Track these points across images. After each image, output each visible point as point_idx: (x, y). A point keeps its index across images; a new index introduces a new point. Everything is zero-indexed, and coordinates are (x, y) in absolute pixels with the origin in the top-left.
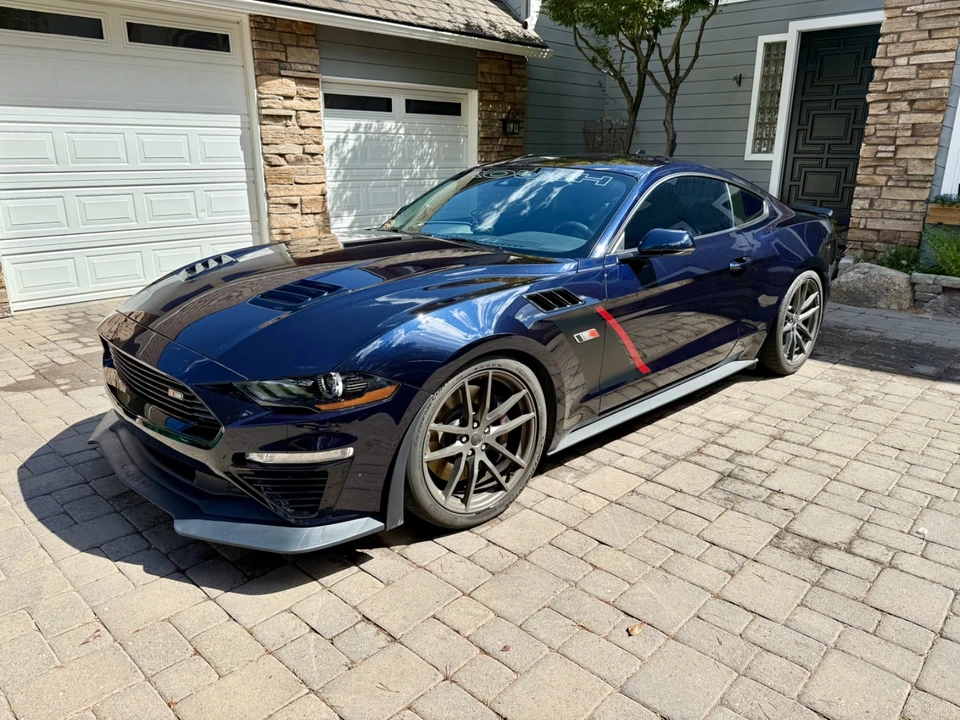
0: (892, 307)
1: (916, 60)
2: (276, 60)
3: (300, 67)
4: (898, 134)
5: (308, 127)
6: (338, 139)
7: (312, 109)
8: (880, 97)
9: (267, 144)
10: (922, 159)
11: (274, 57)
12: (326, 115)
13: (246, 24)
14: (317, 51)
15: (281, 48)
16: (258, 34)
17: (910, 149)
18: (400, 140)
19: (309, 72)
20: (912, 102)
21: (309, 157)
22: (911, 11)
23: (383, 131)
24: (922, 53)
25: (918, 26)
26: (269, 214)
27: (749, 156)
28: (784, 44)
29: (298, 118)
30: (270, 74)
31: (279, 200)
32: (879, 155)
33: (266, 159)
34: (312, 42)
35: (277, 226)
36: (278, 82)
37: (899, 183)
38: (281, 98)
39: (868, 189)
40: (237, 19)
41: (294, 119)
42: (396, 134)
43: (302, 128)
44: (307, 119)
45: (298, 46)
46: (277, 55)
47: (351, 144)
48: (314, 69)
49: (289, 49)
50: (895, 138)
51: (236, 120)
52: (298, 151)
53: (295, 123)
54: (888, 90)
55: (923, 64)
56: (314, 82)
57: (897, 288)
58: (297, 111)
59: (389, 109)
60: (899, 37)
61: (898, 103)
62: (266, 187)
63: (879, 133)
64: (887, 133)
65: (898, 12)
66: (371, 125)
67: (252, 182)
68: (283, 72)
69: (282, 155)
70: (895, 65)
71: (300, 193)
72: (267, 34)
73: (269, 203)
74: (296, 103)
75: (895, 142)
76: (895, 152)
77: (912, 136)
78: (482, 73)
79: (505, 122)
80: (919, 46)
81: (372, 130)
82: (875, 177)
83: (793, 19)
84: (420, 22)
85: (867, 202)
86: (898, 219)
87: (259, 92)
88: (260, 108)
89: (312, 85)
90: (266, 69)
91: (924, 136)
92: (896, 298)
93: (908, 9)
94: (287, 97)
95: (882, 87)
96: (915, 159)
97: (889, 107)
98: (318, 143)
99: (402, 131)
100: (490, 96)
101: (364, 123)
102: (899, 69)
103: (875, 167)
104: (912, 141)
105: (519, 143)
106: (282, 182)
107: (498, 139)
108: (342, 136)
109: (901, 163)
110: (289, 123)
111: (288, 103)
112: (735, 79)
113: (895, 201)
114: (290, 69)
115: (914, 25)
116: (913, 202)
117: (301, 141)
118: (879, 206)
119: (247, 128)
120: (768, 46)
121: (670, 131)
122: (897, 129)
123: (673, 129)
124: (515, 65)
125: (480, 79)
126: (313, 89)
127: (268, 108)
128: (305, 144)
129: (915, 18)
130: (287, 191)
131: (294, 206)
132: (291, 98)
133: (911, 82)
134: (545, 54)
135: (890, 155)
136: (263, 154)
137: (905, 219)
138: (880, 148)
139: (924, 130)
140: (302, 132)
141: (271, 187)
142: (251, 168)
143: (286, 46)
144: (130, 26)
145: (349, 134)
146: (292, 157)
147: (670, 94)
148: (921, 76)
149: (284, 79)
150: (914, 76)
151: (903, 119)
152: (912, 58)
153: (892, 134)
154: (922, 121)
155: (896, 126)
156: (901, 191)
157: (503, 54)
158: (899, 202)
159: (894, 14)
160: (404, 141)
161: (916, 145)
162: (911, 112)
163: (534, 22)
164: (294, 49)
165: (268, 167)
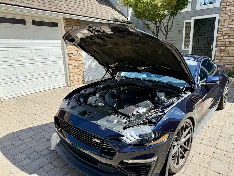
0: (232, 87)
1: (229, 26)
2: (70, 29)
4: (226, 44)
8: (221, 35)
9: (68, 51)
10: (232, 50)
13: (62, 20)
15: (71, 26)
16: (65, 23)
17: (229, 47)
20: (229, 36)
21: (79, 54)
22: (228, 15)
24: (231, 24)
25: (229, 18)
26: (69, 69)
27: (183, 49)
28: (190, 22)
31: (72, 65)
32: (221, 49)
33: (68, 55)
34: (79, 24)
35: (71, 72)
37: (227, 56)
39: (219, 57)
40: (60, 19)
45: (75, 25)
49: (73, 26)
50: (225, 45)
52: (76, 52)
54: (223, 33)
55: (231, 27)
57: (232, 82)
60: (225, 21)
61: (226, 36)
62: (68, 62)
63: (221, 44)
64: (223, 44)
65: (224, 15)
67: (64, 61)
69: (72, 54)
70: (224, 27)
71: (77, 63)
72: (68, 22)
73: (69, 66)
75: (225, 46)
76: (225, 48)
77: (230, 44)
80: (230, 23)
82: (221, 54)
83: (192, 17)
85: (219, 60)
86: (227, 64)
91: (233, 44)
92: (232, 84)
93: (227, 14)
95: (221, 33)
96: (230, 50)
97: (223, 37)
98: (81, 50)
102: (225, 28)
103: (220, 52)
104: (230, 45)
106: (72, 60)
109: (227, 51)
112: (179, 31)
113: (226, 60)
115: (228, 18)
116: (231, 60)
117: (77, 50)
118: (222, 61)
119: (63, 47)
120: (186, 23)
122: (226, 43)
129: (229, 16)
130: (73, 63)
131: (75, 66)
133: (229, 31)
135: (224, 49)
136: (67, 53)
137: (229, 64)
138: (222, 47)
139: (232, 43)
142: (64, 57)
143: (72, 25)
144: (33, 21)
146: (74, 54)
147: (166, 35)
148: (231, 30)
150: (229, 30)
151: (227, 40)
152: (228, 26)
153: (225, 44)
154: (232, 41)
155: (225, 42)
156: (228, 57)
158: (227, 60)
159: (223, 15)
161: (231, 46)
162: (229, 39)
163: (130, 18)
164: (74, 26)
165: (68, 57)
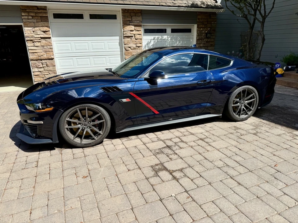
2: (129, 20)
3: (136, 22)
5: (138, 39)
6: (148, 42)
7: (139, 34)
9: (125, 44)
11: (128, 20)
12: (144, 35)
13: (121, 11)
14: (141, 17)
15: (130, 17)
16: (123, 14)
18: (169, 41)
19: (138, 23)
21: (137, 47)
23: (163, 39)
29: (135, 36)
30: (127, 25)
33: (125, 48)
34: (140, 14)
36: (129, 27)
38: (130, 31)
40: (119, 10)
41: (134, 37)
42: (167, 39)
43: (136, 39)
44: (137, 37)
45: (135, 16)
46: (129, 19)
47: (152, 43)
48: (140, 22)
51: (118, 38)
52: (134, 46)
53: (134, 38)
56: (140, 26)
58: (134, 35)
59: (166, 32)
66: (159, 37)
67: (121, 55)
68: (130, 24)
69: (130, 47)
72: (126, 13)
74: (134, 32)
78: (199, 19)
79: (206, 34)
81: (159, 39)
84: (174, 5)
87: (123, 30)
88: (124, 34)
89: (139, 27)
90: (125, 24)
94: (131, 31)
98: (141, 43)
99: (170, 38)
100: (201, 26)
101: (156, 37)
105: (212, 40)
106: (129, 55)
107: (204, 39)
108: (150, 41)
110: (132, 38)
111: (132, 32)
114: (133, 23)
117: (136, 43)
119: (121, 40)
121: (262, 34)
123: (263, 34)
124: (212, 15)
125: (198, 21)
126: (140, 28)
127: (126, 34)
128: (137, 44)
132: (133, 31)
134: (222, 11)
140: (136, 40)
141: (126, 56)
142: (121, 51)
143: (132, 16)
144: (90, 15)
145: (152, 40)
146: (133, 48)
147: (262, 22)
149: (131, 26)
157: (207, 12)
160: (170, 41)
165: (125, 51)
